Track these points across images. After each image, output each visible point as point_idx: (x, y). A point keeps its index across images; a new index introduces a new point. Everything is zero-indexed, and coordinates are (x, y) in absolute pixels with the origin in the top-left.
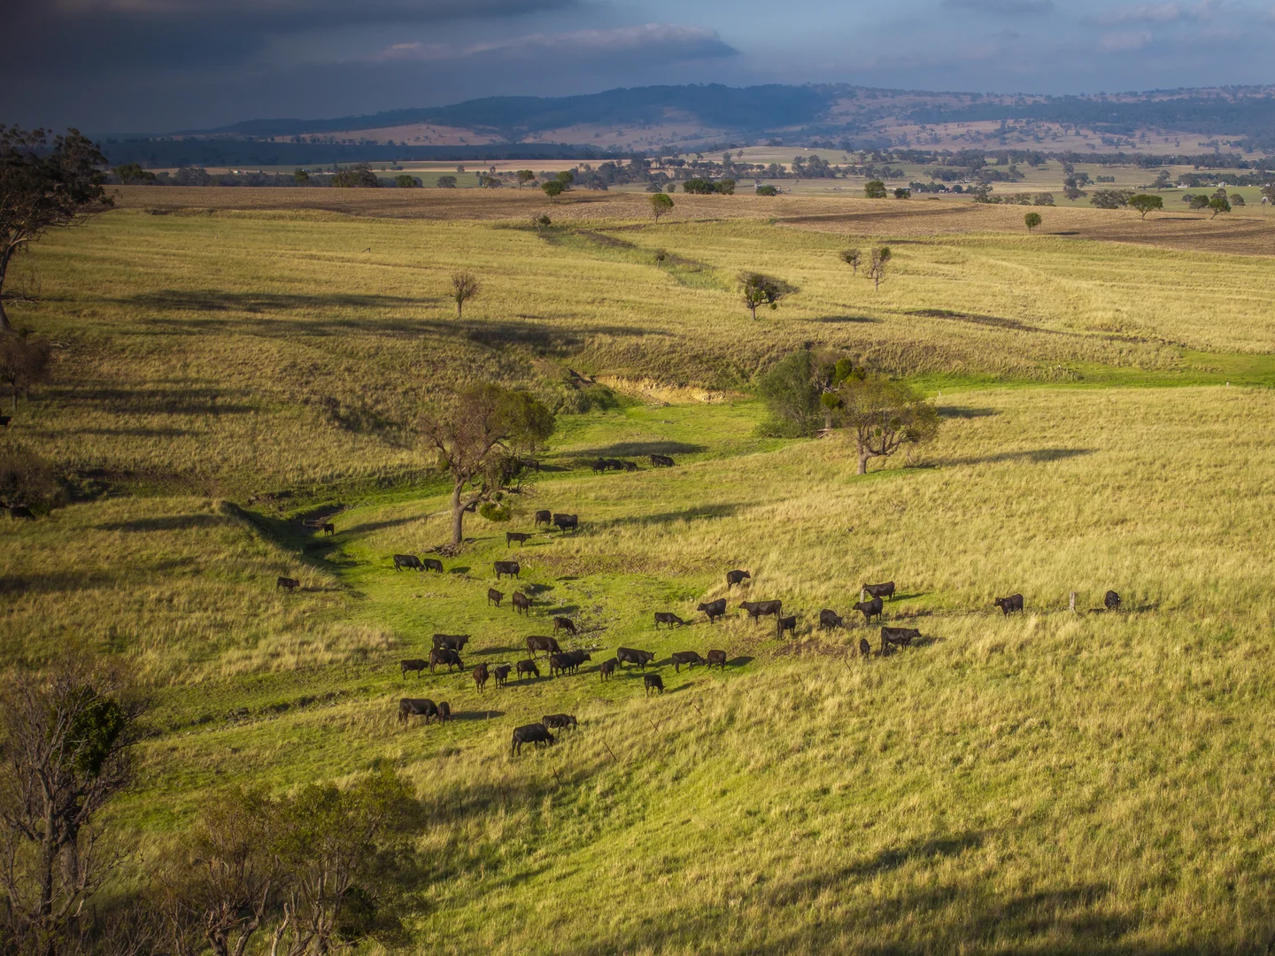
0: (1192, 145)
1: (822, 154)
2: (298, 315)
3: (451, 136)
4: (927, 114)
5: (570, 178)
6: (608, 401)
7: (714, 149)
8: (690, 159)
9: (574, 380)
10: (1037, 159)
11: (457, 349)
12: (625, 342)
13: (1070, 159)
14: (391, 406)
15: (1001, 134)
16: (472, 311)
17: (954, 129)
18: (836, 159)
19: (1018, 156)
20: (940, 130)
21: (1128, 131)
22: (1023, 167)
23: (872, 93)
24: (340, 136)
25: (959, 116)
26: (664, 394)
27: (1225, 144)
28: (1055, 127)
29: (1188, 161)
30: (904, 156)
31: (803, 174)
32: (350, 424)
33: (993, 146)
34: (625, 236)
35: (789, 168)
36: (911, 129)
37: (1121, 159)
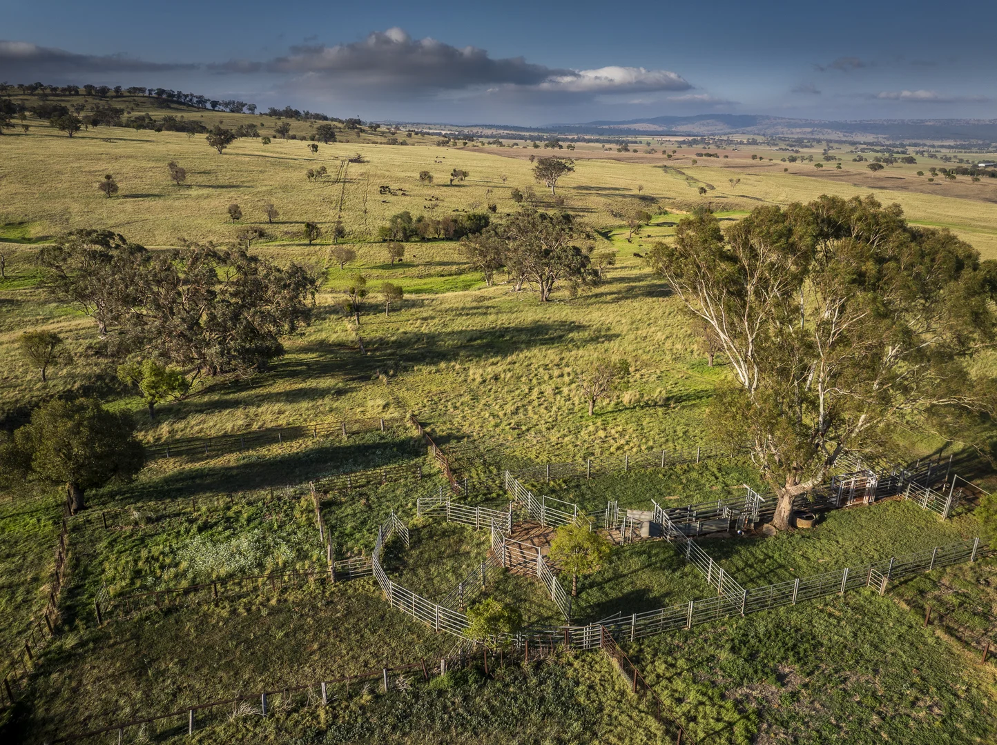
0: (870, 138)
1: (756, 137)
2: (607, 192)
3: (652, 127)
4: (791, 125)
5: (684, 142)
6: (666, 213)
7: (725, 134)
8: (717, 138)
9: (660, 208)
10: (819, 141)
11: (637, 201)
12: (671, 201)
13: (829, 141)
14: (623, 212)
15: (812, 133)
16: (642, 193)
17: (798, 130)
18: (760, 139)
19: (814, 140)
20: (794, 130)
21: (852, 133)
22: (814, 144)
23: (775, 118)
24: (622, 127)
25: (800, 126)
26: (678, 212)
27: (881, 138)
28: (829, 131)
29: (865, 143)
30: (780, 139)
31: (749, 143)
32: (615, 216)
33: (809, 136)
34: (683, 171)
35: (745, 141)
36: (785, 130)
37: (844, 142)
